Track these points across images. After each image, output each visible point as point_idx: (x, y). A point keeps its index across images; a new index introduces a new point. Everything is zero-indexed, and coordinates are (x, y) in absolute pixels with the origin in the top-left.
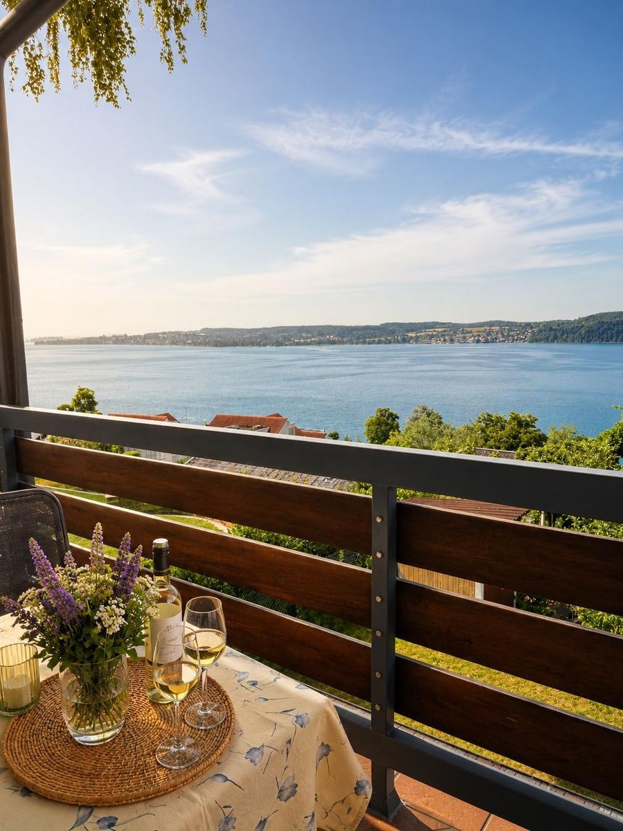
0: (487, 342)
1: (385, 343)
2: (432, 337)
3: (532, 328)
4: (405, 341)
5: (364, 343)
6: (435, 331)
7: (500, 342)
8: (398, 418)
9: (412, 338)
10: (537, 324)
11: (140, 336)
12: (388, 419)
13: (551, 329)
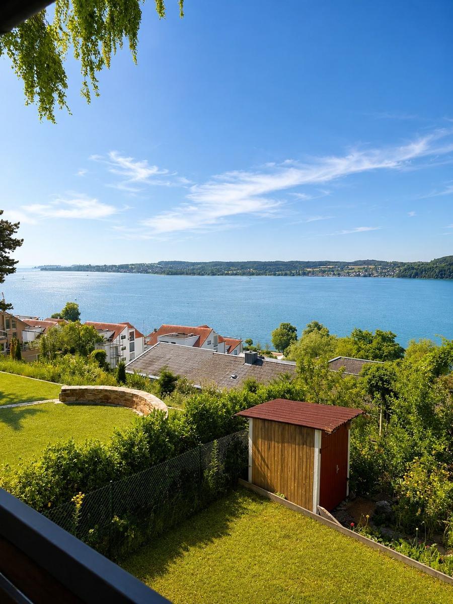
0: (365, 276)
1: (290, 275)
2: (324, 272)
3: (399, 267)
4: (304, 274)
5: (275, 275)
6: (326, 268)
7: (375, 276)
8: (296, 330)
9: (310, 272)
10: (403, 264)
11: (115, 266)
12: (289, 331)
13: (413, 268)
